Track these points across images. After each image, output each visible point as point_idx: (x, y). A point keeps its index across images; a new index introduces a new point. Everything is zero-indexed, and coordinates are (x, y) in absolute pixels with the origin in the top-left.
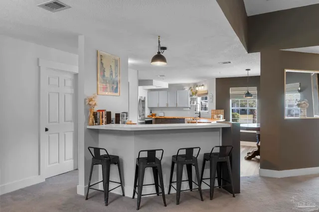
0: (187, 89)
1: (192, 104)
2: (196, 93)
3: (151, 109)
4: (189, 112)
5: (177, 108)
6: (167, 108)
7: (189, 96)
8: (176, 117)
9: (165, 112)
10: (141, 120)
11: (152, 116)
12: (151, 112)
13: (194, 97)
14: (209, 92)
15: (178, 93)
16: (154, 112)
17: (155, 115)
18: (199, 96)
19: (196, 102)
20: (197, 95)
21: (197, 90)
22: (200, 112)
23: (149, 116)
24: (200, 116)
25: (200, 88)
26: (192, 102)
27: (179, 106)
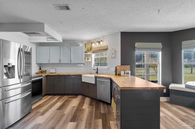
0: (81, 45)
1: (86, 60)
2: (91, 50)
3: (40, 65)
4: (82, 68)
5: (70, 64)
6: (60, 64)
7: (84, 52)
8: (72, 74)
9: (57, 68)
10: (24, 82)
11: (42, 72)
12: (40, 69)
13: (89, 53)
14: (109, 48)
15: (72, 49)
16: (43, 69)
17: (45, 72)
18: (94, 52)
19: (90, 58)
20: (91, 51)
21: (91, 47)
22: (97, 68)
23: (37, 73)
24: (97, 72)
25: (98, 44)
26: (87, 59)
27: (73, 62)
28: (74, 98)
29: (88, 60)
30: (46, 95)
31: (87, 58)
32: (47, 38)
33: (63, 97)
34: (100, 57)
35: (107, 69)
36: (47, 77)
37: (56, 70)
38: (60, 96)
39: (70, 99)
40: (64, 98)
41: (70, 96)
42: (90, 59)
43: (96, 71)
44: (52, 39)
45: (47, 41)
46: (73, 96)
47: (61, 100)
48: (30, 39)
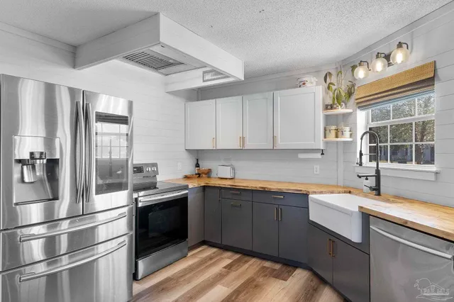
1: (332, 137)
2: (350, 94)
3: (198, 155)
4: (317, 168)
5: (273, 153)
6: (242, 152)
7: (321, 107)
9: (236, 164)
11: (199, 174)
12: (197, 165)
13: (340, 110)
14: (442, 73)
15: (278, 101)
16: (205, 165)
18: (362, 105)
19: (347, 129)
20: (352, 101)
21: (353, 86)
22: (378, 171)
23: (186, 177)
24: (377, 190)
25: (379, 65)
26: (333, 133)
27: (281, 144)
28: (278, 276)
29: (337, 137)
30: (204, 243)
31: (334, 127)
32: (204, 73)
33: (247, 262)
34: (391, 120)
35: (432, 178)
36: (207, 189)
37: (234, 169)
38: (237, 256)
39: (261, 280)
40: (247, 266)
41: (267, 264)
42: (347, 133)
43: (372, 182)
44: (216, 75)
45: (204, 81)
46: (277, 266)
47: (233, 275)
48: (166, 84)
